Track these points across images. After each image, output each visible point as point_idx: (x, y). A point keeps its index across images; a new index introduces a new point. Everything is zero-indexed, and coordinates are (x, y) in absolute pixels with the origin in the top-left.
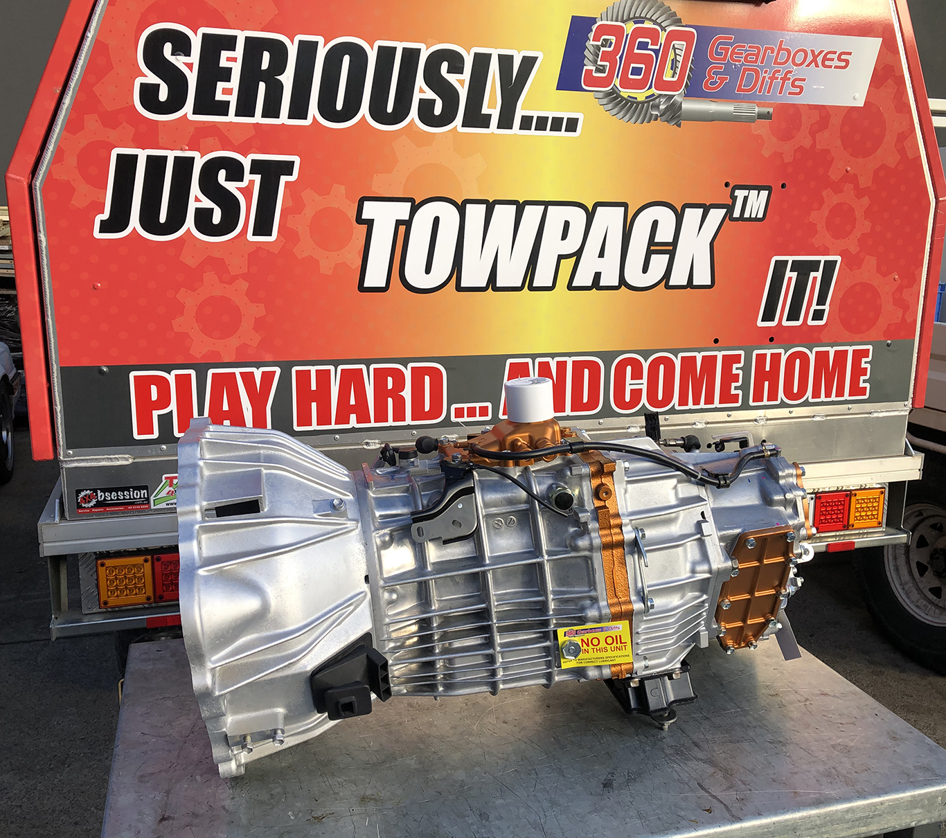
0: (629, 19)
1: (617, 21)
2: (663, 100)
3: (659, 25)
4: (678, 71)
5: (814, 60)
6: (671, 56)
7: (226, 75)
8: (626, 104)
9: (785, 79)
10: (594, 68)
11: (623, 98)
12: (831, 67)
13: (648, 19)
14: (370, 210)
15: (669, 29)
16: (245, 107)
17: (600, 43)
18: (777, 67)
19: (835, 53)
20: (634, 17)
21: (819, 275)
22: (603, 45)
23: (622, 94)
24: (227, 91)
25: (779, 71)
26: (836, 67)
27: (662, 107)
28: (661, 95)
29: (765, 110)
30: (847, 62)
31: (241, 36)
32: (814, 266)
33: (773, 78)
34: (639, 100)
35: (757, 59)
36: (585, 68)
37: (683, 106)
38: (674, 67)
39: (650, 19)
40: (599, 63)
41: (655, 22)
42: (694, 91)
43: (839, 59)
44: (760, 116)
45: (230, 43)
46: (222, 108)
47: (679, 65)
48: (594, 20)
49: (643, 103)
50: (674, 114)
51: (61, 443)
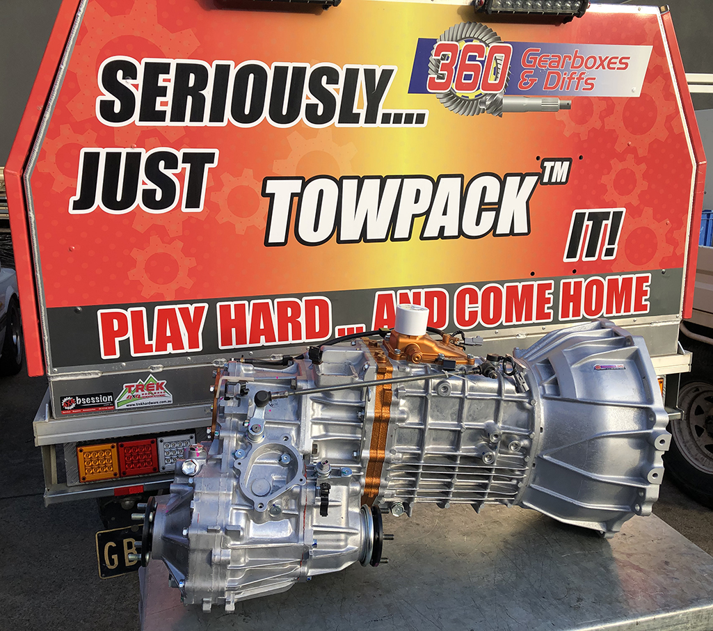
0: (461, 39)
1: (452, 41)
2: (488, 98)
3: (484, 42)
4: (499, 75)
5: (602, 64)
6: (494, 65)
7: (163, 91)
8: (461, 101)
9: (579, 79)
10: (436, 76)
11: (458, 98)
12: (614, 68)
13: (475, 38)
14: (272, 186)
15: (491, 45)
16: (178, 115)
17: (440, 58)
18: (574, 70)
19: (617, 58)
20: (465, 38)
21: (609, 222)
22: (442, 59)
23: (457, 94)
24: (164, 104)
25: (576, 73)
26: (618, 69)
27: (488, 103)
28: (486, 94)
29: (566, 102)
30: (627, 64)
31: (173, 64)
32: (606, 216)
33: (571, 78)
34: (470, 98)
35: (558, 65)
36: (429, 76)
37: (504, 101)
38: (496, 73)
39: (477, 39)
40: (440, 72)
41: (481, 41)
42: (510, 91)
43: (621, 63)
44: (562, 107)
45: (165, 68)
46: (161, 116)
47: (500, 71)
48: (435, 41)
49: (473, 100)
50: (497, 107)
51: (49, 364)
